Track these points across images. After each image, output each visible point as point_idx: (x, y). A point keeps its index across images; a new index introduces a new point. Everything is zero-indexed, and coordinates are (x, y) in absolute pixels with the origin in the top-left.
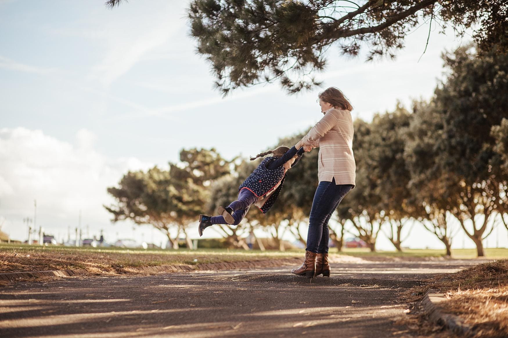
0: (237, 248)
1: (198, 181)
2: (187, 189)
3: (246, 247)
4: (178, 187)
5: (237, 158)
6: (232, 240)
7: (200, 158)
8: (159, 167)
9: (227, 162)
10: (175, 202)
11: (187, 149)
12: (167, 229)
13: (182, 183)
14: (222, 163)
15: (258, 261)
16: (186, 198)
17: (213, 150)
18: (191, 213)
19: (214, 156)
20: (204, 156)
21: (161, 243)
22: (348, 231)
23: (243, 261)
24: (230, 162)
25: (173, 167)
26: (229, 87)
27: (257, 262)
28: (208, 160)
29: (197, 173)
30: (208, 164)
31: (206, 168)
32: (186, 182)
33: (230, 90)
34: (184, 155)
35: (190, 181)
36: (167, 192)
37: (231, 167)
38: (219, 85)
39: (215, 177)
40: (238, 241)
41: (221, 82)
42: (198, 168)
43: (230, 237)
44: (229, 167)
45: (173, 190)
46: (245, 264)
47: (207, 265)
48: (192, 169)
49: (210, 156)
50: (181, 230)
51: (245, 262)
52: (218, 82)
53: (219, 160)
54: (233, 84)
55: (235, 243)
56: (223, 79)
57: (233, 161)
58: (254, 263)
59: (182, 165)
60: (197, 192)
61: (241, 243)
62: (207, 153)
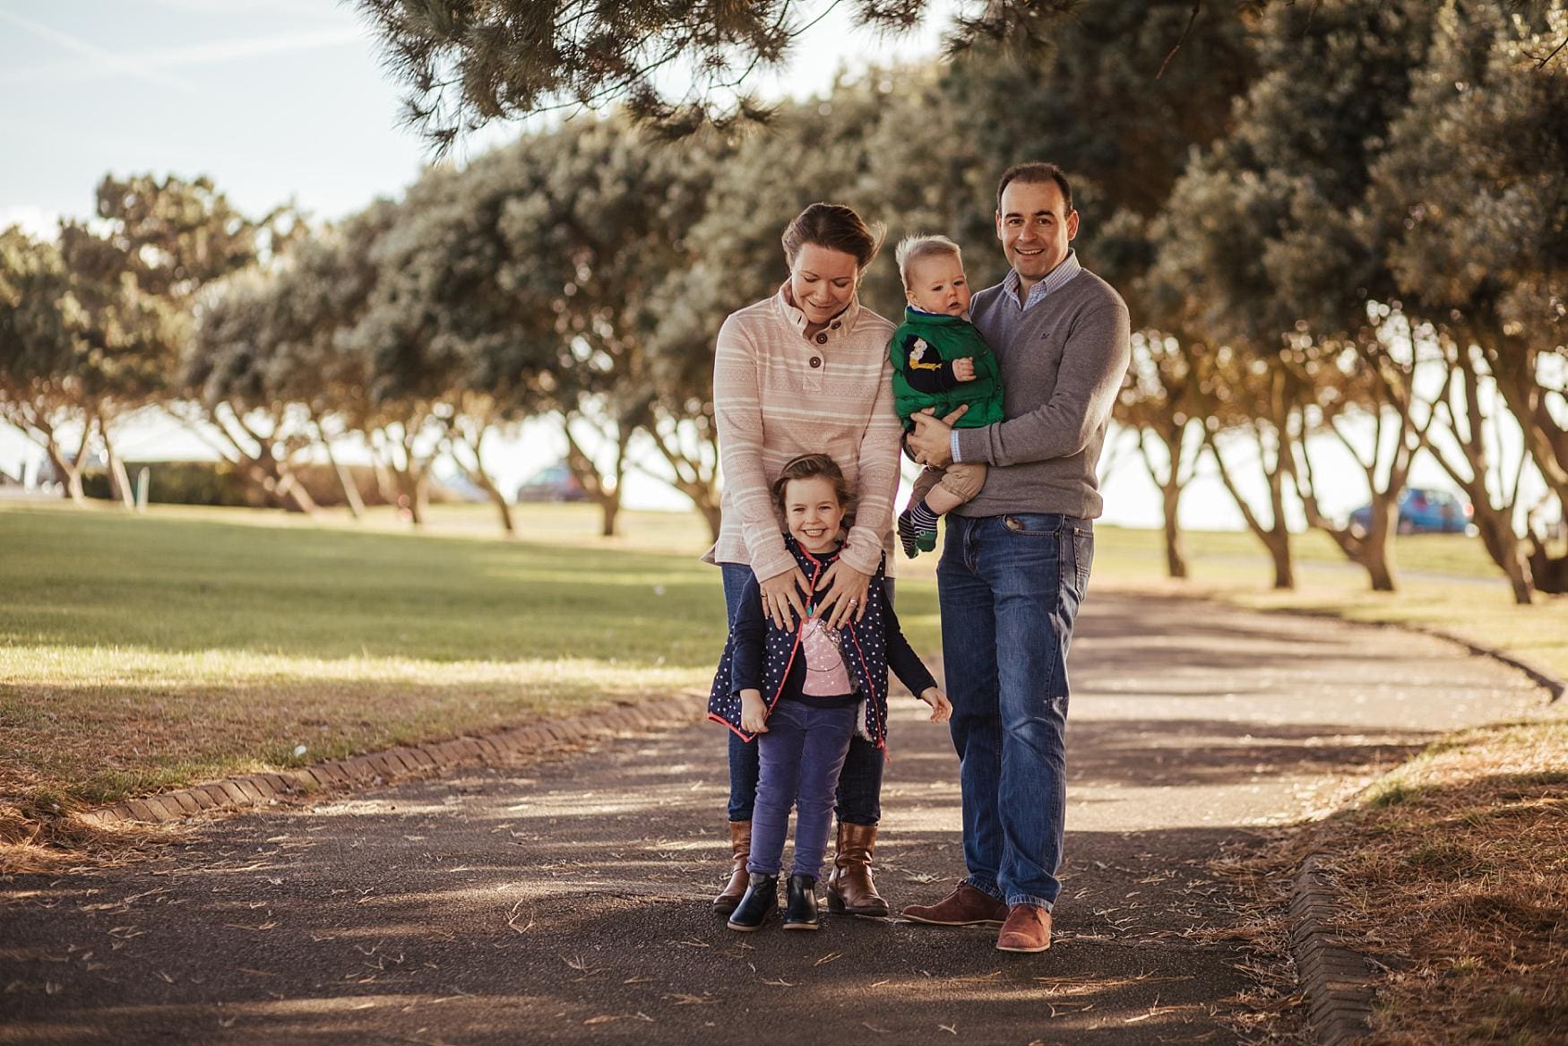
0: (271, 502)
1: (153, 281)
2: (119, 307)
3: (302, 497)
4: (90, 300)
5: (280, 210)
6: (257, 474)
7: (163, 208)
8: (27, 230)
9: (246, 224)
10: (80, 347)
11: (121, 176)
12: (48, 429)
13: (105, 288)
14: (232, 227)
15: (505, 729)
16: (115, 335)
17: (201, 183)
18: (132, 384)
19: (208, 205)
20: (178, 201)
21: (23, 467)
22: (638, 465)
23: (457, 733)
24: (261, 225)
25: (71, 234)
26: (455, 125)
27: (504, 736)
28: (190, 214)
29: (151, 256)
30: (189, 229)
31: (183, 240)
32: (117, 283)
33: (458, 136)
34: (110, 195)
35: (129, 281)
36: (55, 315)
37: (262, 241)
38: (419, 114)
39: (209, 274)
40: (277, 478)
41: (425, 102)
42: (155, 239)
43: (251, 463)
44: (253, 239)
45: (72, 310)
46: (465, 745)
47: (342, 764)
48: (137, 243)
49: (195, 202)
50: (94, 434)
51: (463, 738)
52: (416, 101)
53: (223, 214)
54: (470, 112)
55: (268, 484)
56: (435, 92)
57: (269, 219)
58: (492, 737)
59: (104, 229)
60: (152, 316)
61: (287, 483)
62: (187, 193)
